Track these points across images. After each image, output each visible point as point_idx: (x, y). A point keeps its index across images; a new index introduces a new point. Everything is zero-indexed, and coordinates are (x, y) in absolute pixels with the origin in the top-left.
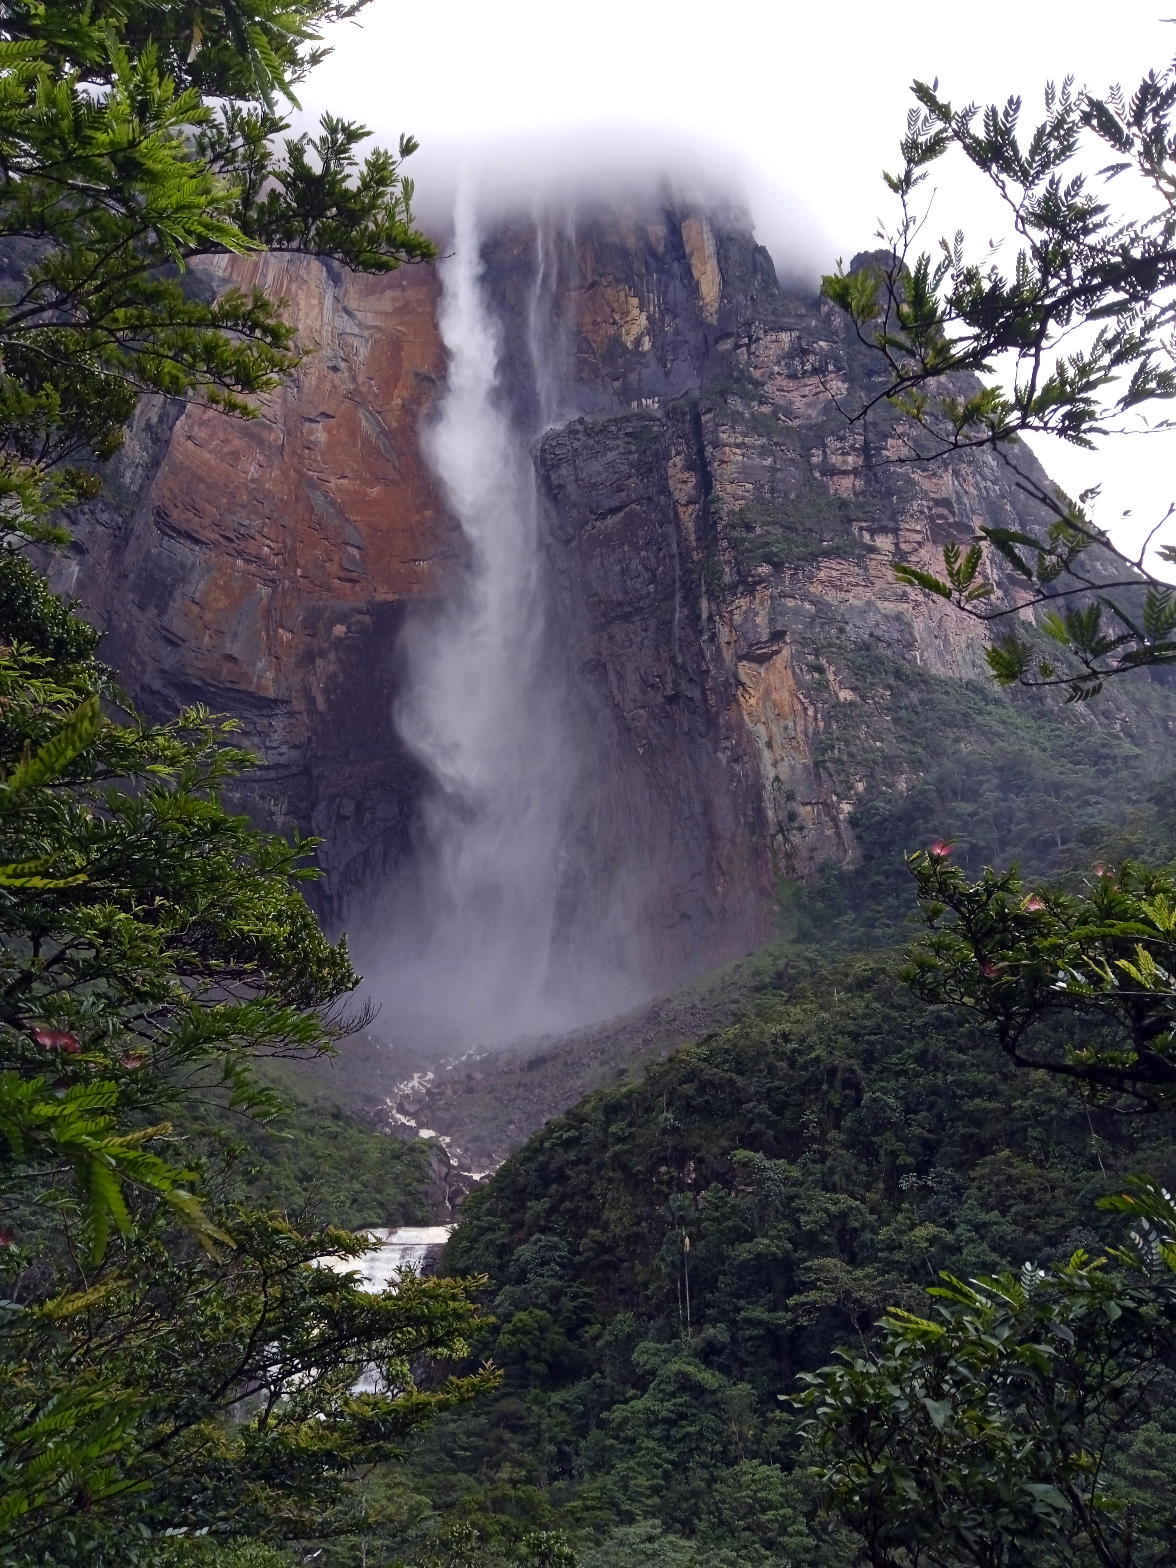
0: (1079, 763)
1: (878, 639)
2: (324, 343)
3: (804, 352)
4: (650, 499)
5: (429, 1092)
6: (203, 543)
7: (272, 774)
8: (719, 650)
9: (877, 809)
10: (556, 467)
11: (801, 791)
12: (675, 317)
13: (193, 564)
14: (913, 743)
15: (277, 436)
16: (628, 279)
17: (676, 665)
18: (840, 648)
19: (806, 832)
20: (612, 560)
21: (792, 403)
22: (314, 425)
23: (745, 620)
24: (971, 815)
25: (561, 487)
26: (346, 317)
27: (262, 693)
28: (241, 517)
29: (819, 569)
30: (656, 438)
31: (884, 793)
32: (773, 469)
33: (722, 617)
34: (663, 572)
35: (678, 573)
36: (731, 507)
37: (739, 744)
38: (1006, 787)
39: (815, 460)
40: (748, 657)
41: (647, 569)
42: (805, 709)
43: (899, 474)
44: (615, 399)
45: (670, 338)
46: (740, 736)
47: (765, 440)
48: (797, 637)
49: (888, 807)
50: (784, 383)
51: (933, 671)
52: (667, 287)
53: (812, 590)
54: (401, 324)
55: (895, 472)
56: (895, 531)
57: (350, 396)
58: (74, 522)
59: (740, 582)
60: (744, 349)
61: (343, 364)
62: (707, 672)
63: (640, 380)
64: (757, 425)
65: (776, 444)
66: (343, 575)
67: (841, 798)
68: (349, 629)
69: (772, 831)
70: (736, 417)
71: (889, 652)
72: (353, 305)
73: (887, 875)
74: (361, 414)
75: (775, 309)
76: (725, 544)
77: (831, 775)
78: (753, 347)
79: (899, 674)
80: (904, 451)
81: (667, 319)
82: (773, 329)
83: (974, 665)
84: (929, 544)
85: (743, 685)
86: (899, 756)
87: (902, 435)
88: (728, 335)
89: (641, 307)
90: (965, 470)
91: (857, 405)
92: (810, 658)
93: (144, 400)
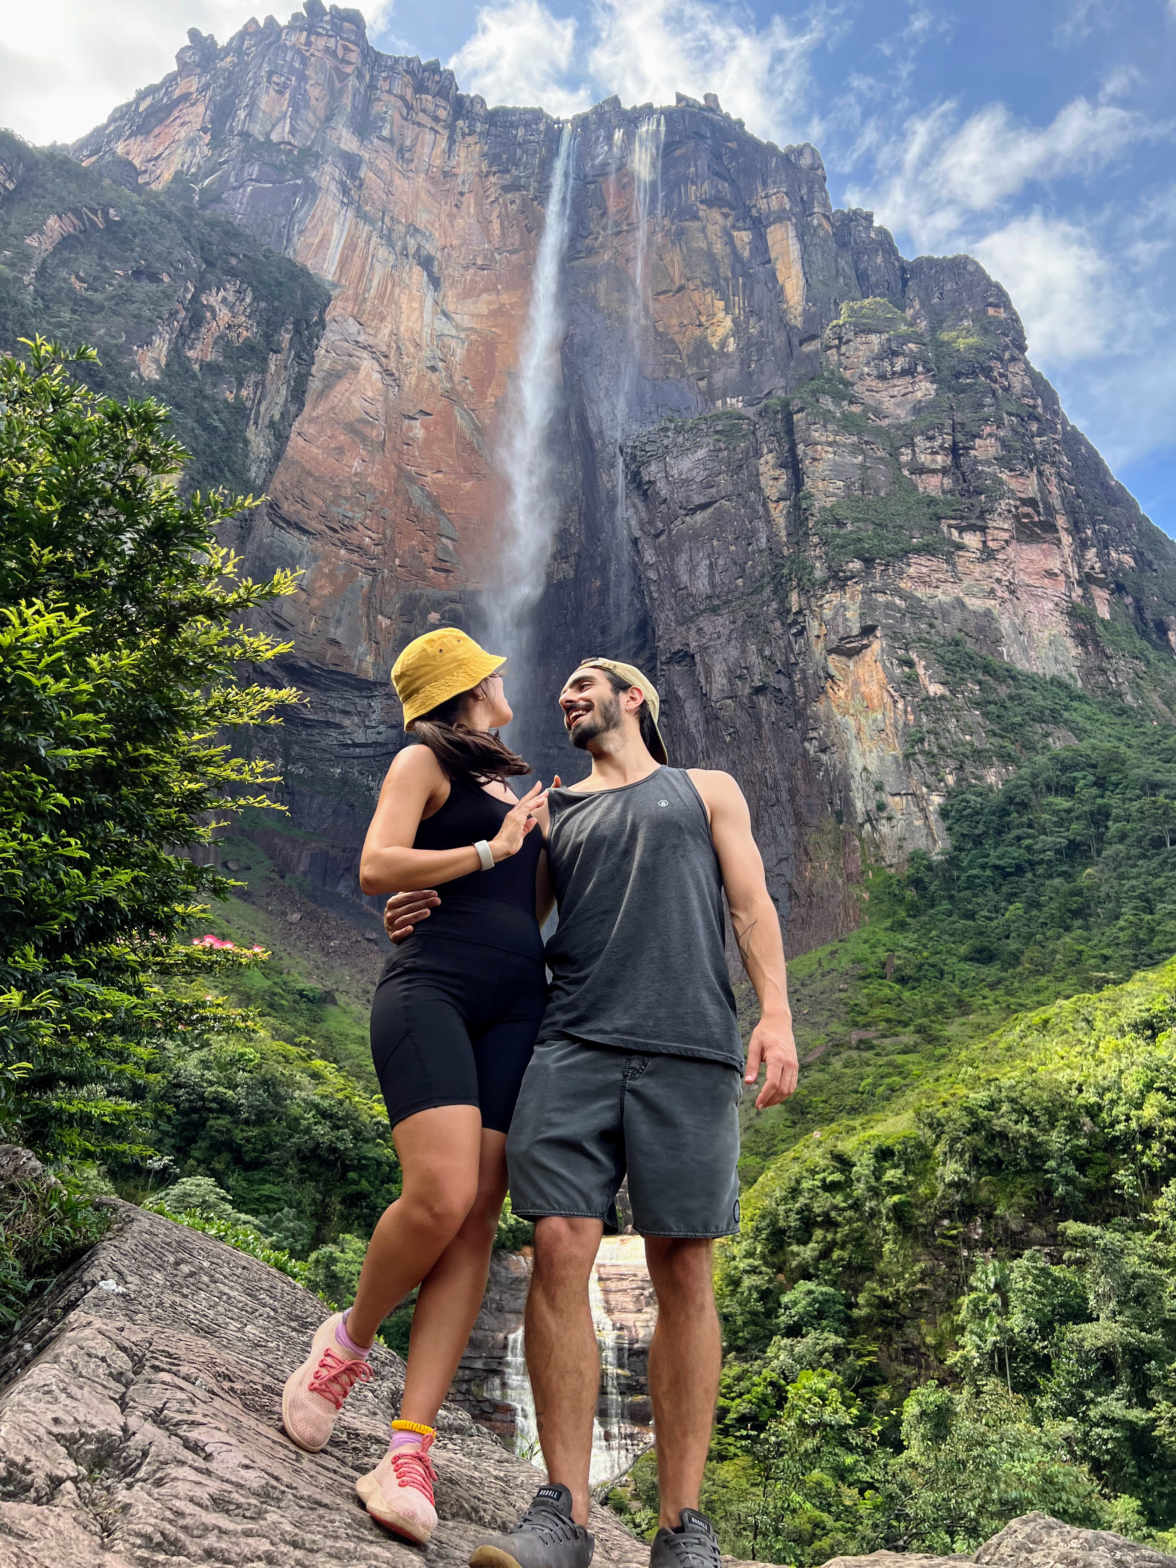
1: (967, 634)
2: (424, 344)
3: (895, 354)
4: (739, 495)
6: (310, 533)
7: (370, 751)
8: (808, 643)
9: (968, 801)
10: (646, 464)
11: (890, 782)
12: (760, 319)
13: (301, 553)
14: (1001, 737)
15: (378, 432)
16: (715, 284)
18: (930, 643)
19: (894, 822)
20: (701, 553)
21: (881, 403)
22: (412, 422)
23: (835, 614)
24: (1069, 811)
25: (650, 483)
26: (444, 319)
27: (362, 676)
28: (345, 508)
29: (909, 565)
30: (745, 437)
31: (974, 786)
32: (863, 467)
33: (812, 611)
34: (753, 567)
35: (768, 567)
36: (822, 504)
37: (826, 734)
38: (1100, 783)
39: (904, 458)
40: (839, 651)
41: (735, 563)
42: (895, 702)
43: (987, 474)
44: (701, 398)
45: (755, 338)
46: (829, 727)
48: (887, 631)
49: (979, 799)
50: (874, 384)
51: (1019, 667)
52: (752, 290)
53: (902, 585)
54: (495, 326)
55: (982, 472)
56: (983, 529)
57: (447, 394)
59: (830, 578)
60: (834, 351)
61: (441, 364)
62: (796, 663)
63: (724, 380)
64: (848, 424)
65: (867, 443)
66: (437, 565)
67: (931, 790)
68: (443, 617)
69: (860, 820)
70: (828, 416)
71: (978, 648)
72: (451, 308)
73: (983, 867)
74: (457, 411)
76: (816, 540)
77: (921, 767)
78: (843, 349)
79: (987, 669)
80: (992, 452)
81: (752, 321)
82: (863, 332)
83: (1056, 661)
84: (1014, 542)
85: (832, 677)
86: (987, 751)
87: (990, 435)
88: (813, 337)
89: (727, 310)
90: (1048, 469)
91: (946, 406)
92: (901, 652)
93: (269, 398)
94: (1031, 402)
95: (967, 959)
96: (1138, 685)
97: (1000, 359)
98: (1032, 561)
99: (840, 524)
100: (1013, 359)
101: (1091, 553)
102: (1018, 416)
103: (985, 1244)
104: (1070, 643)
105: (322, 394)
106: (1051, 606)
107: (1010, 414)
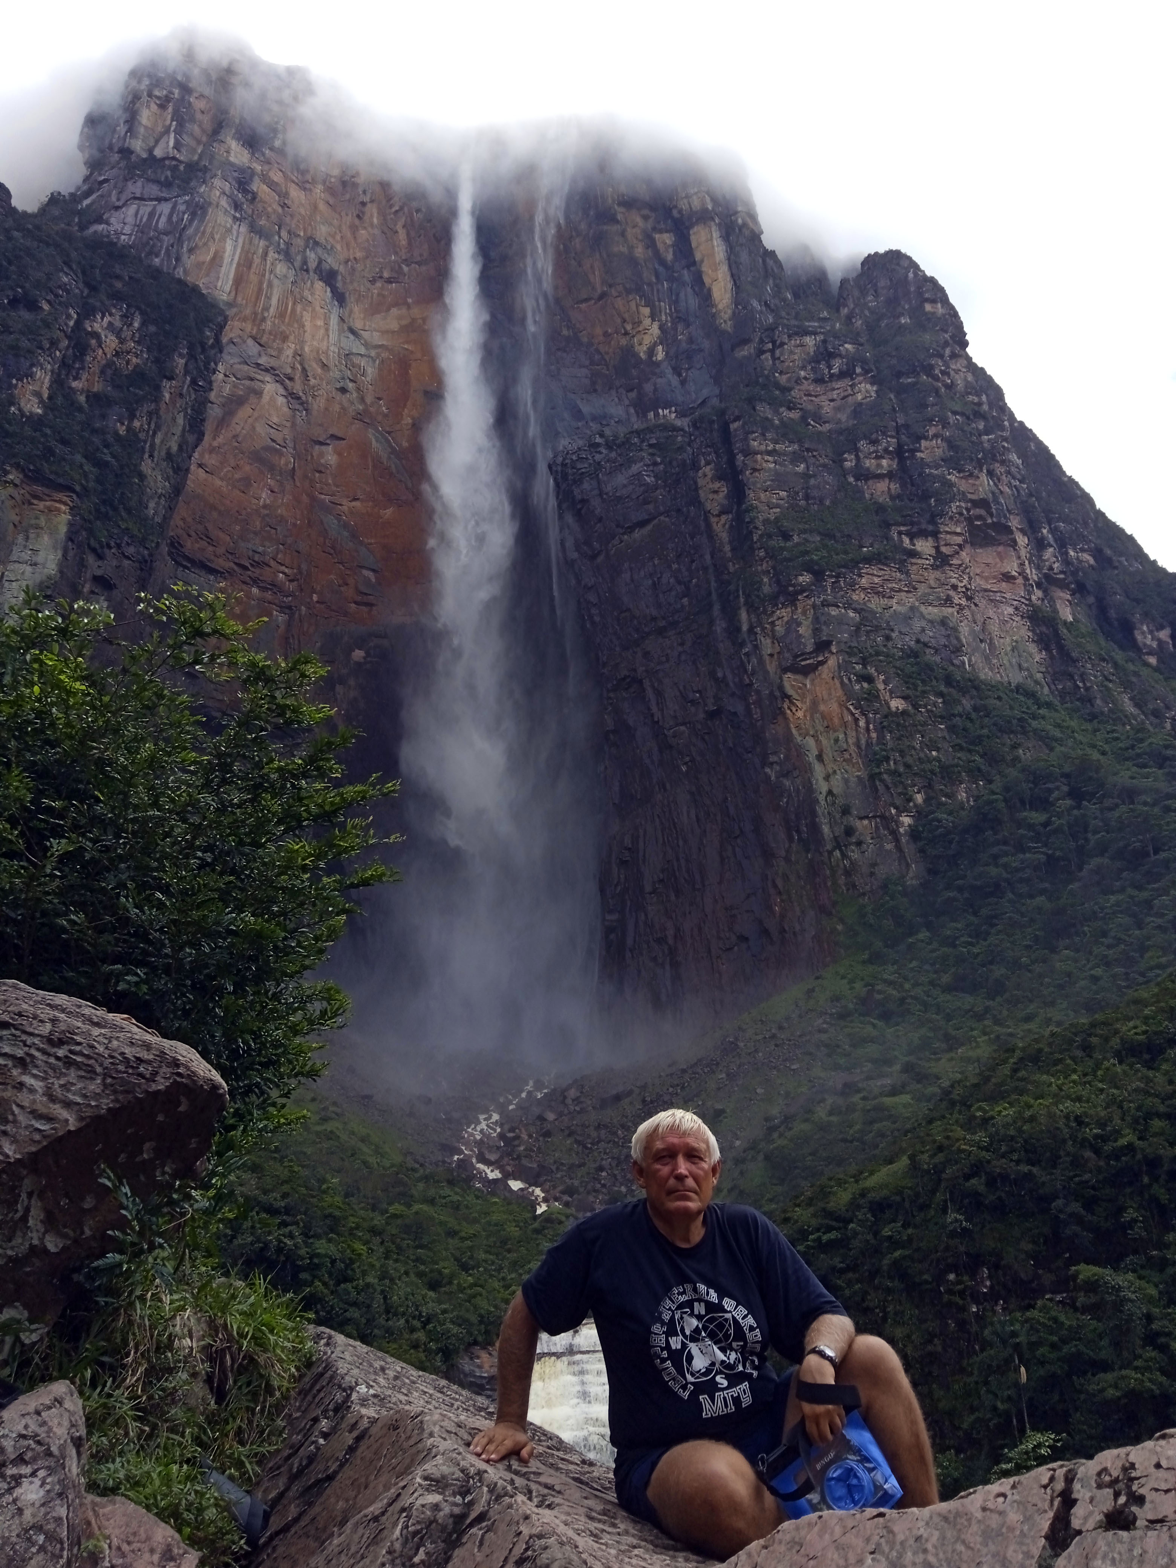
0: (1145, 766)
1: (926, 645)
2: (331, 364)
3: (830, 356)
4: (679, 511)
5: (502, 1136)
6: (217, 572)
8: (761, 661)
9: (939, 821)
10: (578, 482)
11: (857, 805)
12: (688, 325)
14: (970, 751)
15: (287, 460)
16: (637, 289)
17: (716, 680)
18: (887, 656)
19: (864, 847)
20: (642, 573)
21: (820, 407)
22: (323, 448)
23: (788, 631)
24: (1046, 824)
25: (583, 501)
26: (352, 337)
28: (255, 544)
29: (860, 576)
30: (681, 449)
31: (945, 804)
32: (806, 476)
33: (763, 629)
34: (697, 585)
35: (713, 584)
36: (766, 516)
37: (787, 757)
38: (1077, 795)
39: (848, 464)
40: (794, 669)
41: (679, 582)
42: (856, 720)
43: (935, 476)
44: (632, 410)
45: (684, 345)
46: (789, 750)
47: (796, 447)
48: (843, 646)
49: (951, 818)
50: (811, 388)
51: (983, 677)
52: (678, 295)
53: (855, 597)
54: (407, 342)
55: (930, 474)
56: (935, 534)
57: (359, 417)
58: (100, 557)
59: (779, 593)
60: (768, 355)
61: (351, 385)
62: (751, 685)
63: (655, 390)
64: (786, 432)
65: (808, 450)
66: (359, 598)
67: (900, 811)
68: (368, 654)
69: (829, 847)
70: (765, 425)
71: (937, 659)
72: (358, 325)
73: (960, 889)
74: (371, 433)
75: (797, 314)
76: (762, 553)
77: (888, 788)
78: (778, 353)
79: (949, 680)
80: (939, 452)
81: (680, 328)
82: (796, 334)
83: (1020, 665)
84: (968, 546)
85: (789, 697)
86: (957, 766)
87: (936, 436)
88: (746, 341)
89: (653, 317)
90: (999, 469)
91: (887, 408)
92: (858, 667)
93: (164, 429)
94: (976, 400)
95: (948, 989)
96: (1108, 689)
97: (942, 356)
98: (988, 565)
99: (787, 537)
100: (954, 356)
101: (1049, 553)
102: (962, 414)
103: (993, 1296)
104: (1033, 648)
105: (222, 423)
106: (1011, 610)
107: (955, 413)
